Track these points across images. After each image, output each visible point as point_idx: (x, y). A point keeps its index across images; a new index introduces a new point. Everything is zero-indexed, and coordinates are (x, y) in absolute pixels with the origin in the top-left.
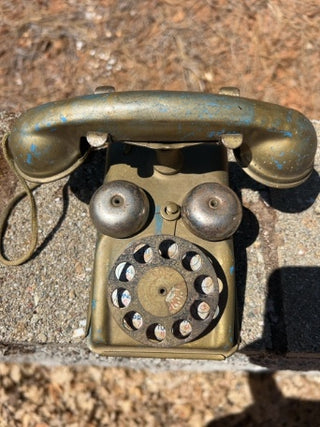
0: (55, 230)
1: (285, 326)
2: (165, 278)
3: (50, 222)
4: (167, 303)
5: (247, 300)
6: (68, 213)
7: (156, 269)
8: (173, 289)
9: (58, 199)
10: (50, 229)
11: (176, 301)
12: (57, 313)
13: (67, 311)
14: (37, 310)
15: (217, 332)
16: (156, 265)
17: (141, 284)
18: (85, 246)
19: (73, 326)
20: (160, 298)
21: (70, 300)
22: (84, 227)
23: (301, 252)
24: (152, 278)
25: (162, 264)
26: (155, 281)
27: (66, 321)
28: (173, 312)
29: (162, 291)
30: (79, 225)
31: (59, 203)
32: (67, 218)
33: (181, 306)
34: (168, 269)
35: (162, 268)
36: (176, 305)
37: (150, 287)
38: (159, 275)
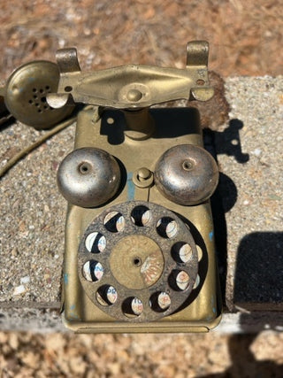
2: (139, 247)
4: (142, 275)
7: (129, 238)
8: (148, 258)
11: (152, 272)
15: (198, 303)
16: (129, 234)
17: (113, 255)
18: (29, 205)
20: (134, 270)
22: (29, 187)
24: (125, 248)
25: (136, 233)
26: (128, 252)
28: (149, 284)
29: (136, 262)
33: (158, 276)
34: (142, 237)
35: (135, 237)
36: (152, 276)
37: (123, 258)
38: (133, 245)
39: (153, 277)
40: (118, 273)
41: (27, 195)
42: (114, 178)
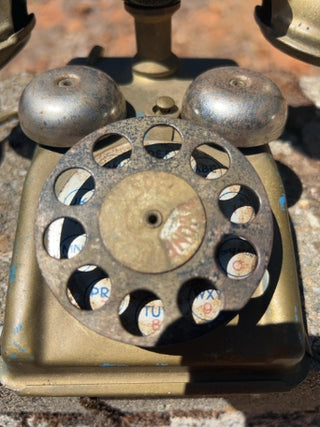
2: (158, 192)
4: (163, 243)
7: (139, 177)
8: (176, 213)
11: (182, 238)
16: (140, 170)
17: (107, 207)
20: (149, 233)
24: (131, 193)
25: (153, 167)
26: (136, 200)
28: (177, 261)
29: (152, 219)
33: (195, 246)
34: (164, 175)
35: (151, 174)
36: (184, 245)
37: (127, 211)
38: (146, 189)
39: (186, 249)
40: (117, 239)
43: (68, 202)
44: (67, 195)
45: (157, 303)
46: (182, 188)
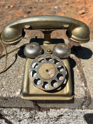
0: (12, 65)
1: (89, 90)
2: (48, 67)
3: (11, 62)
5: (75, 82)
6: (17, 60)
7: (45, 64)
8: (51, 70)
9: (14, 57)
10: (11, 64)
12: (11, 87)
13: (14, 86)
14: (4, 87)
16: (45, 63)
17: (40, 69)
18: (22, 68)
19: (16, 91)
21: (16, 83)
22: (22, 64)
23: (90, 69)
25: (47, 62)
26: (44, 68)
27: (14, 90)
29: (47, 71)
30: (20, 63)
31: (14, 58)
32: (16, 62)
33: (54, 75)
34: (49, 64)
35: (47, 63)
36: (52, 75)
38: (46, 66)
39: (52, 76)
40: (42, 74)
41: (21, 66)
42: (40, 52)
43: (33, 67)
44: (33, 66)
45: (48, 84)
46: (52, 66)
